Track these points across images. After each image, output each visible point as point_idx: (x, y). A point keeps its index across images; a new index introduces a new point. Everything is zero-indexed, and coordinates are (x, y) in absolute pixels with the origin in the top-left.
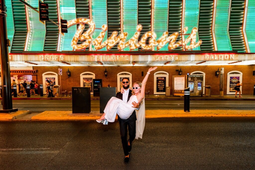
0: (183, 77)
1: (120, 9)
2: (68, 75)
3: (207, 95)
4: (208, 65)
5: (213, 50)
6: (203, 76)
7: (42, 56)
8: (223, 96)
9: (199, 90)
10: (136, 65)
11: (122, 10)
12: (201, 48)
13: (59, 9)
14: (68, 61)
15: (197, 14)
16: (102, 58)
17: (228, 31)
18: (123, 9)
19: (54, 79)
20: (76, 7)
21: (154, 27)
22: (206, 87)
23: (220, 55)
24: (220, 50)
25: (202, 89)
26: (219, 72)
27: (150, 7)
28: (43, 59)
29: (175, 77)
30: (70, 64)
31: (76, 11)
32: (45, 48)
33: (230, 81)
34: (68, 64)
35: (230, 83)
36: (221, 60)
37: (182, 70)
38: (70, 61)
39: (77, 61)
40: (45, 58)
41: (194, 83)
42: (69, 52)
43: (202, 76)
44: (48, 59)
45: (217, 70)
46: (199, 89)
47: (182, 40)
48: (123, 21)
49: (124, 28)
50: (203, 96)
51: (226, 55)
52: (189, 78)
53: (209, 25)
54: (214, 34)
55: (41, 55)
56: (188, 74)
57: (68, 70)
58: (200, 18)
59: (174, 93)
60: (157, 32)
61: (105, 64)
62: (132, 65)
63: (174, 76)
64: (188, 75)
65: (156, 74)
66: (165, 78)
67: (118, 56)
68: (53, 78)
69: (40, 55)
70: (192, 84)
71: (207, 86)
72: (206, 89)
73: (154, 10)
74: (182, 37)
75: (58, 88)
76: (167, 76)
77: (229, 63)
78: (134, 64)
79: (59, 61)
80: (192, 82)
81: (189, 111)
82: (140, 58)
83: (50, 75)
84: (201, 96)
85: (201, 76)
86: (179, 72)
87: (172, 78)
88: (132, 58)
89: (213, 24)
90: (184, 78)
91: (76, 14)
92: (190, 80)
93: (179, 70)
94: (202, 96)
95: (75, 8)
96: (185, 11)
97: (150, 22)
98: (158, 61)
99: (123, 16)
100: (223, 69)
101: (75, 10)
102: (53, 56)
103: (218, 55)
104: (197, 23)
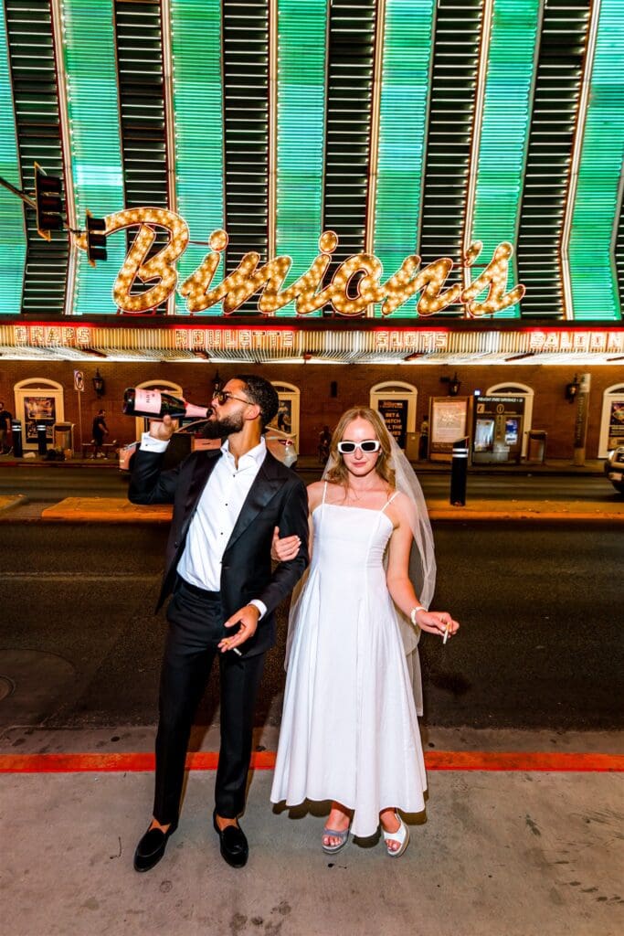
0: (463, 400)
1: (268, 176)
2: (98, 390)
3: (532, 459)
4: (544, 364)
5: (561, 315)
6: (524, 399)
7: (23, 329)
8: (581, 464)
9: (508, 442)
10: (314, 361)
11: (272, 177)
12: (523, 309)
13: (68, 171)
14: (103, 347)
15: (514, 196)
16: (208, 338)
17: (613, 254)
18: (277, 177)
19: (52, 400)
20: (126, 165)
21: (374, 238)
22: (531, 436)
23: (578, 335)
24: (581, 317)
25: (520, 439)
26: (578, 386)
27: (366, 170)
28: (24, 339)
29: (438, 401)
30: (105, 356)
31: (124, 179)
32: (26, 303)
33: (612, 417)
34: (100, 355)
35: (611, 423)
36: (581, 350)
37: (459, 380)
38: (110, 348)
39: (131, 348)
40: (33, 336)
41: (493, 423)
42: (105, 317)
43: (521, 401)
44: (40, 339)
45: (570, 381)
46: (509, 439)
47: (462, 281)
48: (276, 217)
49: (278, 238)
50: (523, 462)
51: (596, 335)
52: (479, 405)
53: (552, 231)
54: (565, 263)
55: (17, 326)
56: (477, 393)
57: (98, 374)
58: (524, 211)
59: (431, 452)
60: (384, 252)
61: (217, 355)
62: (300, 361)
63: (435, 398)
64: (476, 397)
65: (377, 391)
66: (405, 403)
67: (259, 333)
68: (48, 399)
69: (14, 327)
70: (488, 424)
71: (535, 431)
72: (533, 440)
73: (376, 179)
74: (462, 273)
75: (68, 432)
76: (412, 398)
77: (609, 360)
78: (309, 358)
79: (74, 347)
80: (490, 418)
81: (463, 504)
82: (330, 340)
83: (39, 389)
84: (514, 462)
85: (519, 398)
86: (449, 383)
87: (427, 403)
88: (301, 340)
89: (567, 227)
90: (464, 404)
91: (122, 191)
92: (482, 411)
93: (452, 378)
94: (518, 464)
95: (120, 169)
96: (476, 185)
97: (364, 221)
98: (385, 351)
99: (276, 197)
100: (588, 377)
101: (121, 176)
102: (55, 329)
103: (572, 333)
104: (514, 226)
